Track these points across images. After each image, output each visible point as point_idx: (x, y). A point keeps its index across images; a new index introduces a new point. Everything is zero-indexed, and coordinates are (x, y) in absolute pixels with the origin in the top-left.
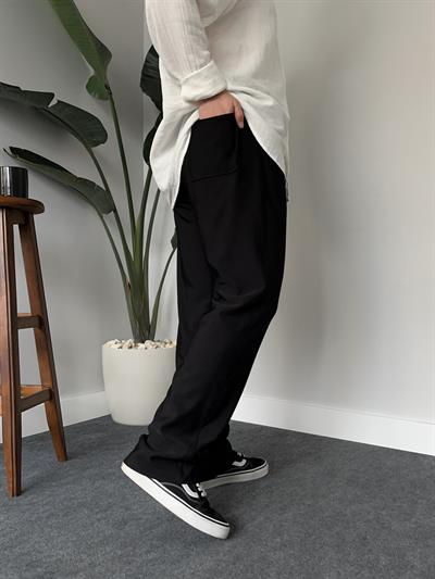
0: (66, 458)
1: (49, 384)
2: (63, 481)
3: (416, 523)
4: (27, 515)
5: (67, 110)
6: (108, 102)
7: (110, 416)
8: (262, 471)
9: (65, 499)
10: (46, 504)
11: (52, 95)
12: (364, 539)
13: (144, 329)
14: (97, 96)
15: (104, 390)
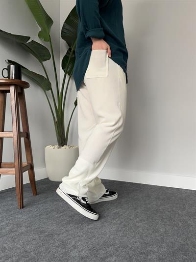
0: (37, 194)
1: (30, 162)
3: (187, 211)
4: (30, 215)
6: (49, 42)
7: (48, 178)
8: (115, 197)
9: (44, 209)
10: (37, 211)
11: (29, 38)
12: (170, 217)
13: (62, 140)
14: (43, 39)
15: (45, 167)
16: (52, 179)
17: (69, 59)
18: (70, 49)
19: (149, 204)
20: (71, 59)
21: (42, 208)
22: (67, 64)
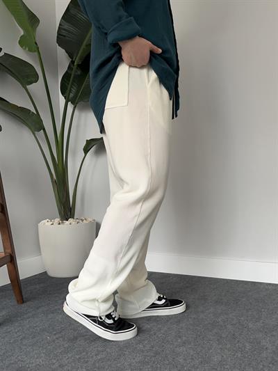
0: (23, 302)
1: (9, 251)
2: (25, 316)
3: (263, 323)
4: (6, 339)
5: (11, 59)
6: (36, 53)
9: (30, 327)
10: (18, 331)
13: (67, 211)
14: (27, 49)
15: (41, 255)
16: (51, 274)
17: (72, 77)
18: (72, 62)
19: (203, 312)
20: (74, 77)
21: (28, 326)
22: (69, 86)
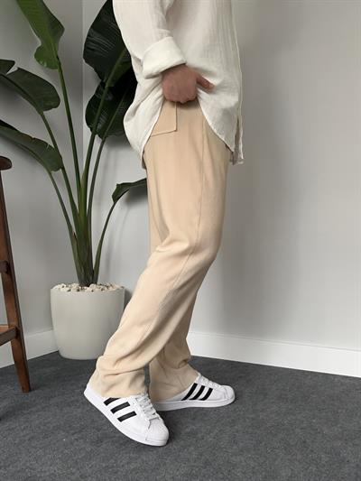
0: (30, 390)
1: (14, 323)
3: (341, 427)
4: (10, 439)
5: (26, 76)
6: (57, 70)
7: (58, 352)
10: (25, 429)
11: (13, 63)
12: (305, 442)
13: (88, 274)
15: (52, 329)
17: (101, 104)
18: (102, 84)
19: (263, 411)
20: (104, 104)
21: (37, 422)
22: (97, 115)
